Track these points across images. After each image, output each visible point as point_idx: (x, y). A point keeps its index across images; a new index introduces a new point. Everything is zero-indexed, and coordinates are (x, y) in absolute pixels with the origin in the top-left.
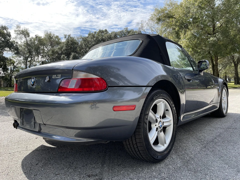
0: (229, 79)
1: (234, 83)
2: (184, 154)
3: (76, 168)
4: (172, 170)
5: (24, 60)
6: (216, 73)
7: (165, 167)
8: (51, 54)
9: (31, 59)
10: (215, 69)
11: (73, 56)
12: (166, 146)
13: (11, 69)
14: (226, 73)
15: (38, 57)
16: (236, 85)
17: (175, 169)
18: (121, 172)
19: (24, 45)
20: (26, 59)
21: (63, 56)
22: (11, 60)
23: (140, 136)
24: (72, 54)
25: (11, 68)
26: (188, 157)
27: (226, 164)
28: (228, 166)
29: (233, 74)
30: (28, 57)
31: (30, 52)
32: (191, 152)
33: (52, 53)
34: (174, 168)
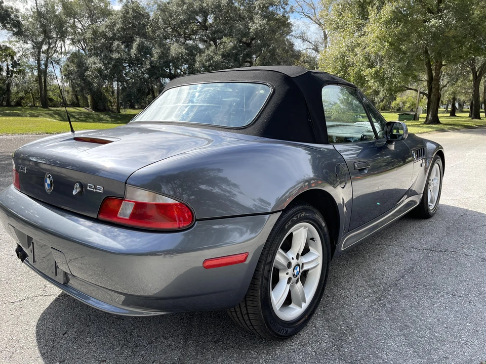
0: (460, 105)
1: (468, 115)
2: (338, 317)
3: (136, 346)
4: (310, 358)
5: (33, 49)
6: (434, 95)
7: (300, 349)
8: (92, 38)
9: (49, 47)
10: (433, 86)
11: (139, 45)
12: (305, 306)
13: (8, 68)
14: (454, 93)
15: (64, 42)
16: (473, 119)
17: (316, 354)
18: (219, 360)
19: (32, 17)
20: (38, 46)
21: (116, 43)
22: (7, 48)
23: (255, 302)
24: (135, 40)
25: (7, 65)
26: (344, 325)
27: (411, 345)
28: (414, 352)
29: (470, 95)
30: (42, 43)
31: (46, 32)
32: (351, 313)
33: (93, 35)
34: (315, 352)
